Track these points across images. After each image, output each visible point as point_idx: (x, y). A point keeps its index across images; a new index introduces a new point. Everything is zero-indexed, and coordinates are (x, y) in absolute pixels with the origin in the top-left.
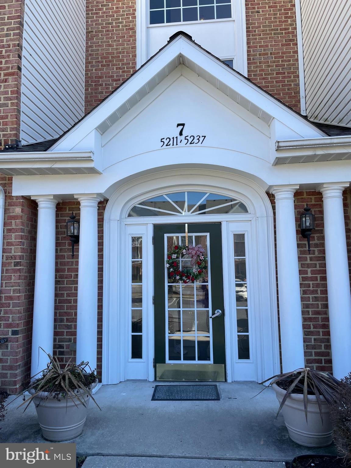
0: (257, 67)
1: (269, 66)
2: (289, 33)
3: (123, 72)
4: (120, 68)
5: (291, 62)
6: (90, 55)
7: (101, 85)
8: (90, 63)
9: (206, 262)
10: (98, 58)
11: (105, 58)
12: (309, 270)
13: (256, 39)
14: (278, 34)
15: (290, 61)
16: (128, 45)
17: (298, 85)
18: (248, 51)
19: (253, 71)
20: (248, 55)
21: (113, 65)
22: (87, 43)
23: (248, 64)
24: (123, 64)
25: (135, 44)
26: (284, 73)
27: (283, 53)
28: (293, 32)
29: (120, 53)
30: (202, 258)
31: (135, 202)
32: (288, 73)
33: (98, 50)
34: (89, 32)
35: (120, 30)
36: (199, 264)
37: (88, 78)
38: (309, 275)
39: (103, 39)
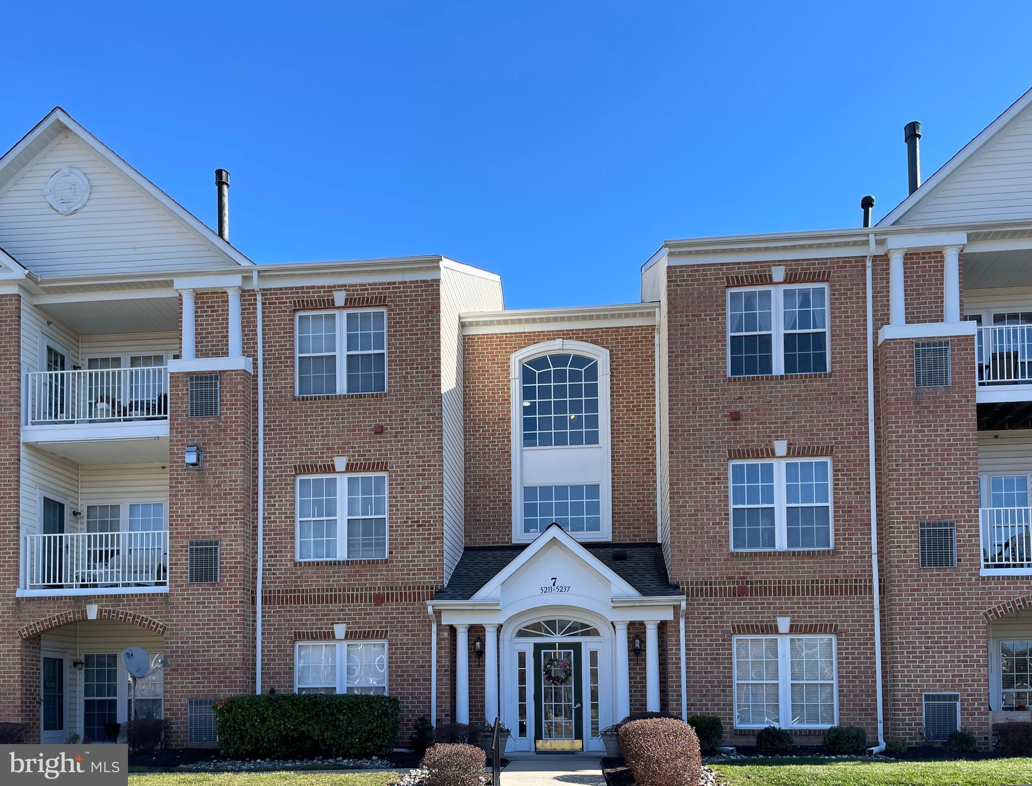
0: (620, 494)
1: (631, 494)
2: (649, 463)
3: (499, 494)
4: (496, 490)
5: (651, 491)
6: (469, 476)
7: (479, 505)
8: (468, 484)
9: (571, 671)
10: (476, 480)
11: (483, 479)
12: (638, 677)
13: (620, 467)
14: (640, 463)
15: (649, 490)
16: (503, 467)
17: (656, 512)
18: (613, 479)
19: (617, 498)
20: (613, 483)
21: (490, 487)
22: (465, 464)
23: (613, 490)
24: (499, 486)
25: (510, 467)
26: (644, 501)
27: (644, 482)
28: (653, 463)
29: (496, 475)
30: (568, 668)
31: (521, 627)
32: (648, 501)
33: (476, 472)
34: (468, 453)
35: (495, 453)
36: (566, 672)
37: (466, 498)
38: (638, 680)
39: (480, 460)
